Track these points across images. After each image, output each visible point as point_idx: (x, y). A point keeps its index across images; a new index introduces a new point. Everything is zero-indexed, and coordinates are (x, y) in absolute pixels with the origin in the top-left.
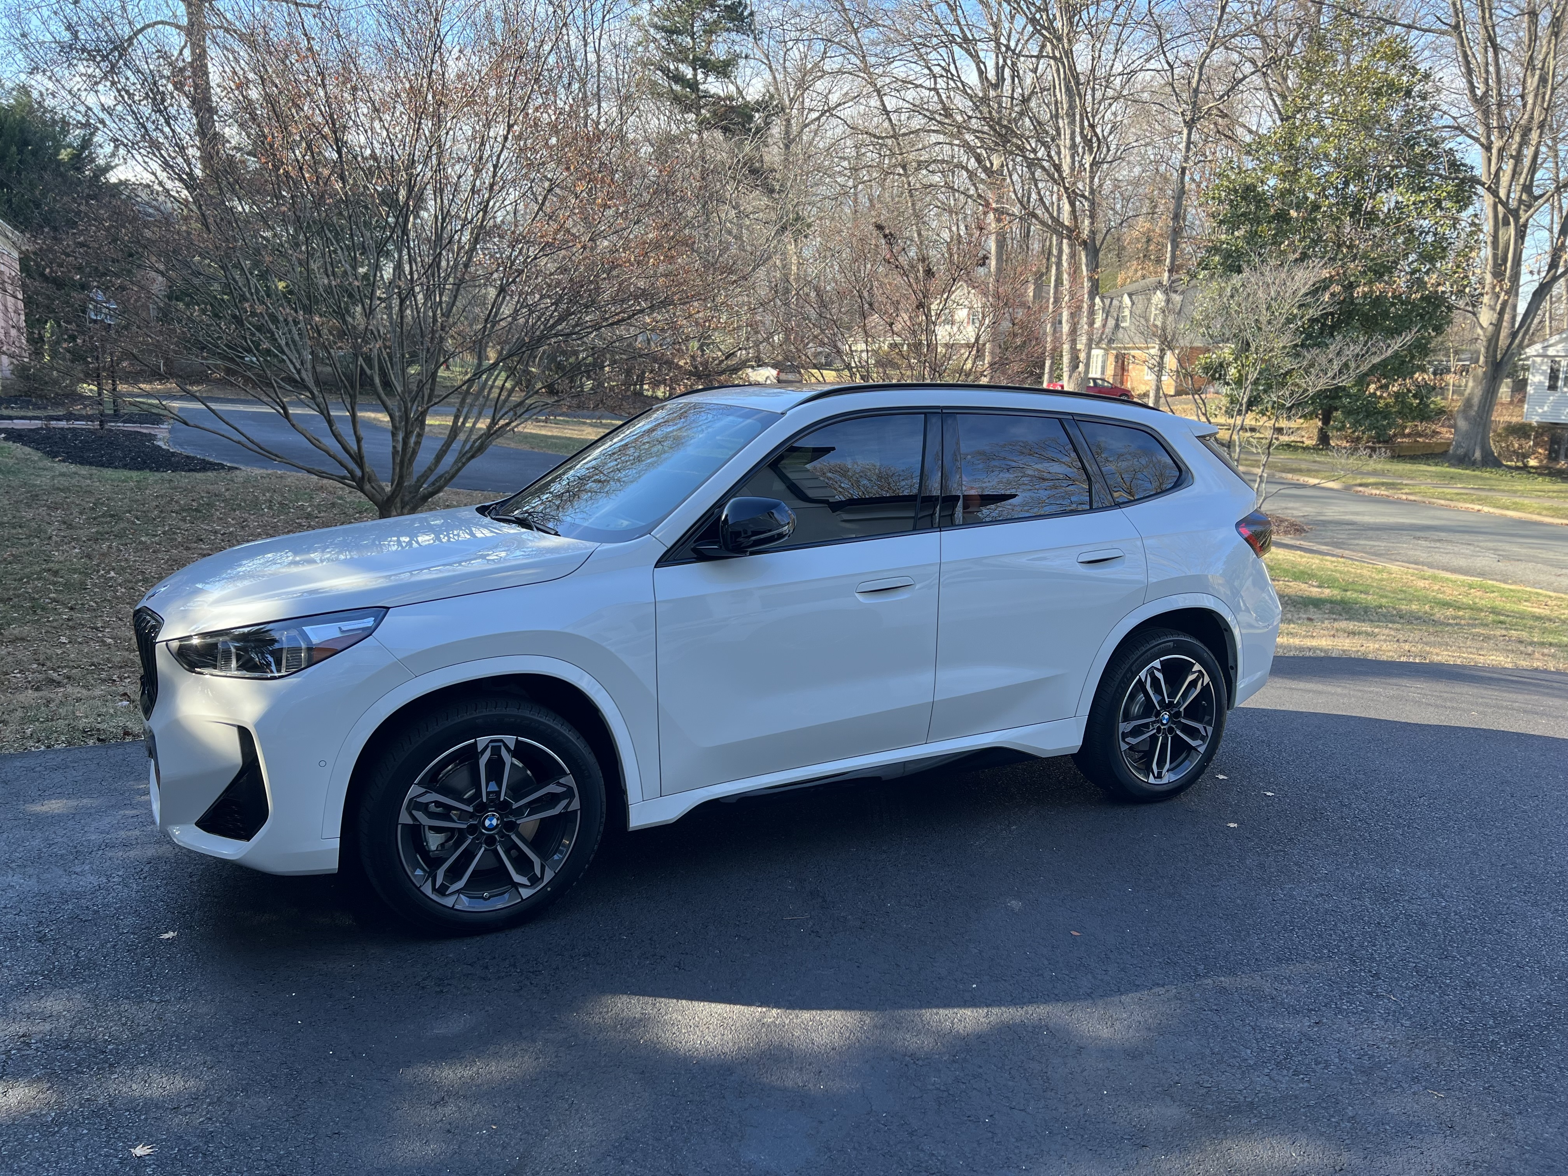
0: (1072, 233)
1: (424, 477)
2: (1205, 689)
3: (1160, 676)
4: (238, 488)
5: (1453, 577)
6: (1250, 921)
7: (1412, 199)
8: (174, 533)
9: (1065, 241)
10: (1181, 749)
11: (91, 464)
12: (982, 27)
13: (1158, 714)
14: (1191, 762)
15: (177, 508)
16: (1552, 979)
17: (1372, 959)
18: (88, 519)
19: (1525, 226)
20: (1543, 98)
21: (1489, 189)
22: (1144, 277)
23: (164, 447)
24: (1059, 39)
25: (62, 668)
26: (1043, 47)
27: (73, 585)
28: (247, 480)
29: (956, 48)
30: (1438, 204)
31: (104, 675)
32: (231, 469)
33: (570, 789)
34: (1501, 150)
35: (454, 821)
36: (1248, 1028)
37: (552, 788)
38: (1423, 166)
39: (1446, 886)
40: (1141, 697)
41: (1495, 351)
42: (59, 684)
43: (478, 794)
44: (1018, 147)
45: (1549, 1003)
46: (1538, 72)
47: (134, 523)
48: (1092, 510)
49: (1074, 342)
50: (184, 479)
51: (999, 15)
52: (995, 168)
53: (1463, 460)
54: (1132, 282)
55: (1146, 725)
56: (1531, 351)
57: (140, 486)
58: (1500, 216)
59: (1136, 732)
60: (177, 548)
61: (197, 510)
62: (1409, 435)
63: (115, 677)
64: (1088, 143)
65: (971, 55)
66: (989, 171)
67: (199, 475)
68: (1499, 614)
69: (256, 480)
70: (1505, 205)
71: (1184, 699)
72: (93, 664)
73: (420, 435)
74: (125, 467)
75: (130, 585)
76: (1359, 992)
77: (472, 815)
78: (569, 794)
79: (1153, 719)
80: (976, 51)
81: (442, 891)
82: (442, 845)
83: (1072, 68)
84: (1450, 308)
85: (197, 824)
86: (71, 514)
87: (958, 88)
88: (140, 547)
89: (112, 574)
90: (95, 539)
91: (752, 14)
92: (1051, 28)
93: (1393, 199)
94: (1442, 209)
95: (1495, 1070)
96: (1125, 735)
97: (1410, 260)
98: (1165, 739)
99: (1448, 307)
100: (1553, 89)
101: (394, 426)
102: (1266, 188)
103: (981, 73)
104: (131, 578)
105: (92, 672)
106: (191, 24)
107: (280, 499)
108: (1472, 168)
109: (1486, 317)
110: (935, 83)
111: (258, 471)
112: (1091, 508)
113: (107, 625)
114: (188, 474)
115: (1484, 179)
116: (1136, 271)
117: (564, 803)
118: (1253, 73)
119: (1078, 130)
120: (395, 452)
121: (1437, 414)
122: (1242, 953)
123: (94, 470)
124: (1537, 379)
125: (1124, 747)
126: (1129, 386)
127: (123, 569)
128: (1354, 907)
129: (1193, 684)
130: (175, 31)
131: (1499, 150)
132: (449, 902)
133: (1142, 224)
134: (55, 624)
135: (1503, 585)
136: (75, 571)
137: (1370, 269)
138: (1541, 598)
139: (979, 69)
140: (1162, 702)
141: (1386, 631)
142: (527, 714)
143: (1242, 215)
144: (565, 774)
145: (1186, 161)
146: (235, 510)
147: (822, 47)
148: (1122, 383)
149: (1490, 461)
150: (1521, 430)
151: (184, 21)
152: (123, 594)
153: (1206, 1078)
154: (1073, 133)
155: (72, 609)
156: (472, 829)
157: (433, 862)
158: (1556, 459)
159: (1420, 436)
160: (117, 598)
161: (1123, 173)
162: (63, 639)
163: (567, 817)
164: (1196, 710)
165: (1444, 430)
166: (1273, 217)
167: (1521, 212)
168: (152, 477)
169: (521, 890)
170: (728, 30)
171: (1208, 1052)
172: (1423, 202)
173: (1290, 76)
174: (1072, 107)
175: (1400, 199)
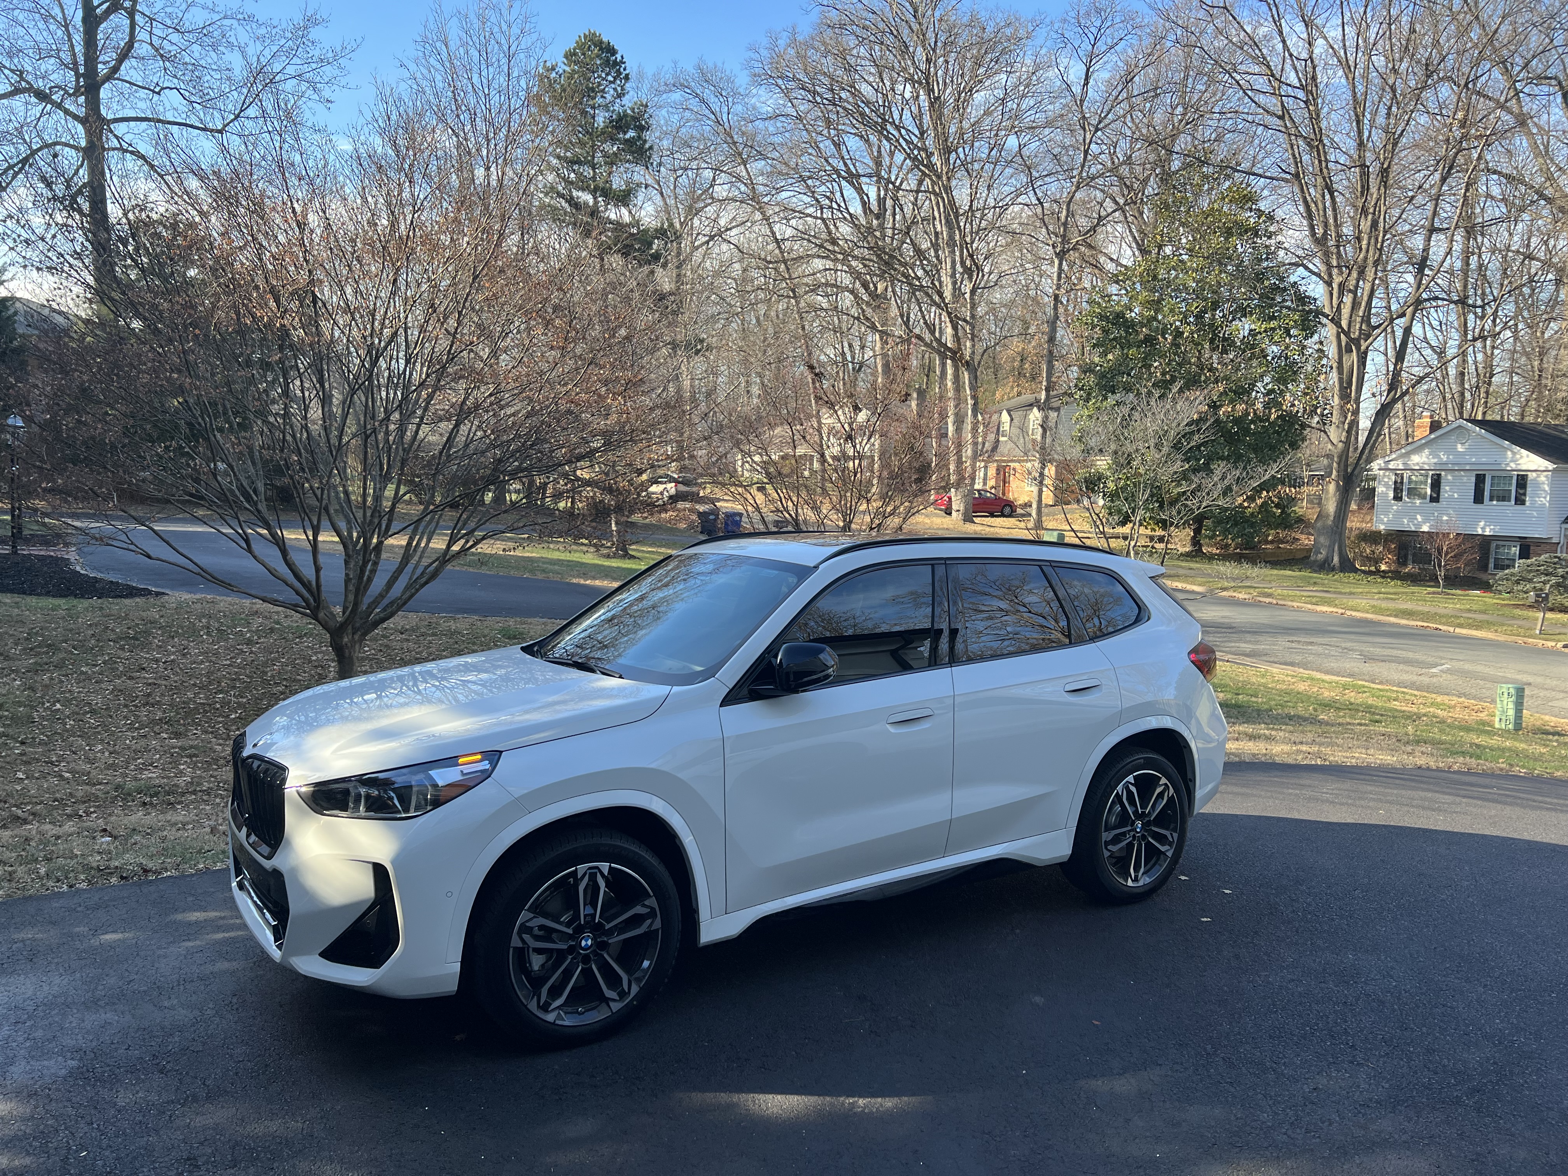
0: (956, 355)
1: (375, 603)
2: (1171, 799)
3: (1133, 789)
4: (172, 615)
5: (1327, 678)
6: (1239, 1005)
7: (1263, 326)
8: (116, 662)
9: (949, 361)
10: (1153, 854)
11: (12, 591)
12: (864, 164)
13: (1133, 822)
14: (1161, 866)
15: (113, 637)
16: (1493, 1043)
17: (1346, 1032)
18: (24, 649)
19: (1366, 353)
20: (1377, 239)
21: (1332, 320)
22: (1019, 394)
23: (82, 572)
24: (939, 177)
25: (25, 804)
26: (920, 182)
27: (19, 718)
28: (179, 608)
29: (844, 183)
30: (1287, 331)
31: (69, 811)
32: (158, 594)
33: (653, 909)
34: (1341, 286)
35: (554, 942)
36: (1260, 1096)
37: (639, 910)
38: (1273, 299)
39: (1392, 968)
40: (1118, 808)
41: (1346, 466)
42: (25, 821)
43: (576, 916)
44: (903, 275)
45: (1495, 1063)
46: (1370, 217)
47: (72, 653)
48: (1071, 644)
49: (959, 454)
50: (116, 606)
51: (879, 152)
52: (879, 292)
53: (1324, 566)
54: (1009, 399)
55: (1124, 834)
56: (1375, 465)
57: (72, 615)
58: (1343, 344)
59: (1116, 840)
60: (119, 677)
61: (135, 638)
62: (1272, 542)
63: (81, 812)
64: (968, 271)
65: (856, 188)
66: (874, 295)
67: (127, 601)
68: (1374, 714)
69: (188, 606)
70: (1347, 334)
71: (1155, 807)
72: (55, 800)
73: (376, 564)
74: (48, 594)
75: (79, 717)
76: (1343, 1061)
77: (571, 937)
78: (652, 914)
79: (1129, 828)
80: (859, 184)
81: (545, 1008)
82: (543, 966)
83: (952, 202)
84: (1303, 426)
85: (321, 955)
86: (6, 645)
87: (845, 218)
88: (83, 677)
89: (58, 706)
90: (35, 670)
91: (651, 148)
92: (931, 166)
93: (1247, 327)
94: (1290, 337)
95: (1463, 1120)
96: (1107, 843)
97: (1266, 381)
98: (1140, 846)
99: (1301, 425)
100: (1385, 232)
101: (347, 554)
102: (1133, 315)
103: (864, 204)
104: (77, 709)
105: (56, 808)
106: (90, 142)
107: (216, 625)
108: (1315, 299)
109: (1335, 434)
110: (822, 213)
111: (186, 596)
112: (1070, 643)
113: (61, 758)
114: (116, 601)
115: (1327, 310)
116: (1012, 388)
117: (649, 921)
118: (1114, 211)
119: (958, 259)
120: (347, 580)
121: (1296, 522)
122: (1239, 1033)
123: (17, 598)
124: (1384, 490)
125: (1107, 854)
126: (1011, 497)
127: (69, 701)
128: (1322, 989)
129: (1161, 795)
130: (73, 152)
131: (1340, 285)
132: (550, 1017)
133: (1016, 345)
134: (8, 759)
135: (1373, 685)
136: (20, 704)
137: (1231, 390)
138: (1407, 697)
139: (862, 199)
140: (1136, 812)
141: (1281, 734)
142: (618, 843)
143: (1113, 339)
144: (650, 896)
145: (1058, 288)
146: (173, 637)
147: (711, 175)
148: (1004, 494)
149: (1347, 566)
150: (1372, 537)
151: (83, 144)
152: (73, 726)
153: (1237, 1139)
154: (954, 262)
155: (23, 743)
156: (571, 950)
157: (537, 982)
158: (1404, 564)
159: (1283, 542)
160: (67, 731)
161: (997, 296)
162: (20, 775)
163: (650, 935)
164: (1163, 819)
165: (1303, 537)
166: (1142, 342)
167: (1362, 341)
168: (82, 604)
169: (612, 1004)
170: (628, 161)
171: (1233, 1118)
172: (1273, 329)
173: (1146, 211)
174: (951, 237)
175: (1253, 327)
